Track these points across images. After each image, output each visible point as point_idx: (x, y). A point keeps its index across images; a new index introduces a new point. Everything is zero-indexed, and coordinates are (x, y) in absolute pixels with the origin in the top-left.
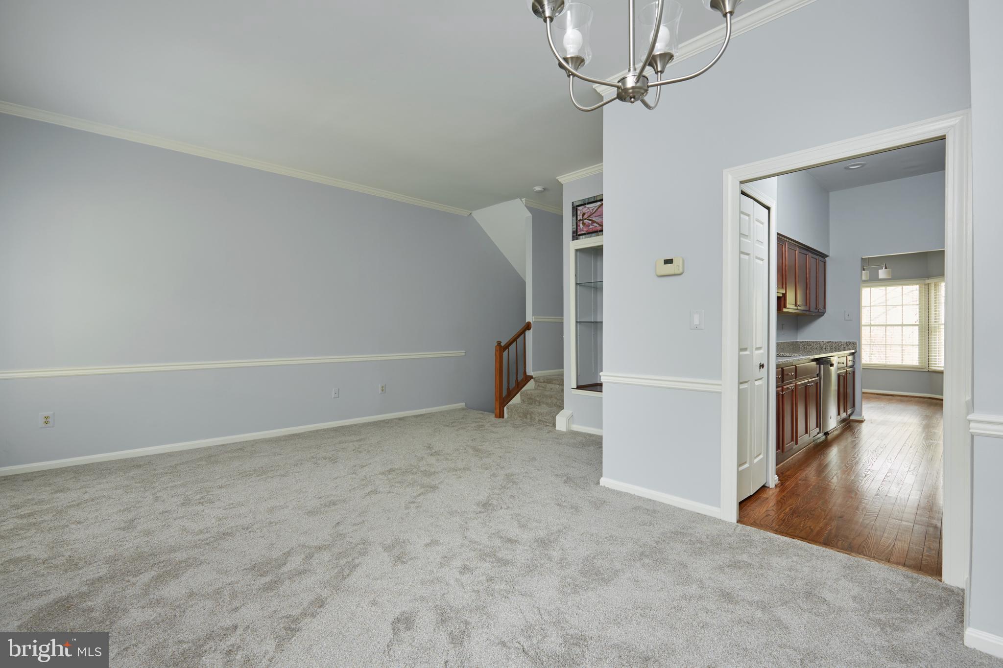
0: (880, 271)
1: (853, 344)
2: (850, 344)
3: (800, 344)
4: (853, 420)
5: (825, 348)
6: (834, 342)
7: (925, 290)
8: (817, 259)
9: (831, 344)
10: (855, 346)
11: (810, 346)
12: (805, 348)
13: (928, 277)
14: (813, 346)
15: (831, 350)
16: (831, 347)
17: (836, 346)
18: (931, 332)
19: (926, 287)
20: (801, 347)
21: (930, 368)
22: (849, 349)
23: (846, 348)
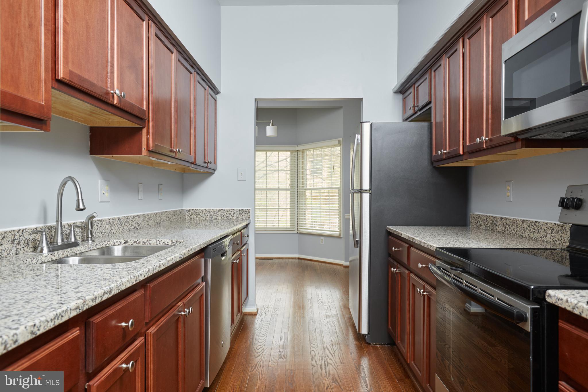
0: (268, 128)
1: (246, 213)
2: (243, 213)
3: (186, 213)
4: (246, 312)
5: (216, 219)
6: (226, 211)
7: (295, 157)
8: (205, 89)
9: (222, 213)
10: (249, 214)
11: (198, 216)
12: (193, 219)
13: (297, 144)
14: (202, 216)
15: (223, 221)
16: (223, 217)
17: (228, 216)
18: (300, 196)
19: (296, 153)
20: (187, 217)
21: (298, 230)
22: (242, 219)
23: (239, 218)
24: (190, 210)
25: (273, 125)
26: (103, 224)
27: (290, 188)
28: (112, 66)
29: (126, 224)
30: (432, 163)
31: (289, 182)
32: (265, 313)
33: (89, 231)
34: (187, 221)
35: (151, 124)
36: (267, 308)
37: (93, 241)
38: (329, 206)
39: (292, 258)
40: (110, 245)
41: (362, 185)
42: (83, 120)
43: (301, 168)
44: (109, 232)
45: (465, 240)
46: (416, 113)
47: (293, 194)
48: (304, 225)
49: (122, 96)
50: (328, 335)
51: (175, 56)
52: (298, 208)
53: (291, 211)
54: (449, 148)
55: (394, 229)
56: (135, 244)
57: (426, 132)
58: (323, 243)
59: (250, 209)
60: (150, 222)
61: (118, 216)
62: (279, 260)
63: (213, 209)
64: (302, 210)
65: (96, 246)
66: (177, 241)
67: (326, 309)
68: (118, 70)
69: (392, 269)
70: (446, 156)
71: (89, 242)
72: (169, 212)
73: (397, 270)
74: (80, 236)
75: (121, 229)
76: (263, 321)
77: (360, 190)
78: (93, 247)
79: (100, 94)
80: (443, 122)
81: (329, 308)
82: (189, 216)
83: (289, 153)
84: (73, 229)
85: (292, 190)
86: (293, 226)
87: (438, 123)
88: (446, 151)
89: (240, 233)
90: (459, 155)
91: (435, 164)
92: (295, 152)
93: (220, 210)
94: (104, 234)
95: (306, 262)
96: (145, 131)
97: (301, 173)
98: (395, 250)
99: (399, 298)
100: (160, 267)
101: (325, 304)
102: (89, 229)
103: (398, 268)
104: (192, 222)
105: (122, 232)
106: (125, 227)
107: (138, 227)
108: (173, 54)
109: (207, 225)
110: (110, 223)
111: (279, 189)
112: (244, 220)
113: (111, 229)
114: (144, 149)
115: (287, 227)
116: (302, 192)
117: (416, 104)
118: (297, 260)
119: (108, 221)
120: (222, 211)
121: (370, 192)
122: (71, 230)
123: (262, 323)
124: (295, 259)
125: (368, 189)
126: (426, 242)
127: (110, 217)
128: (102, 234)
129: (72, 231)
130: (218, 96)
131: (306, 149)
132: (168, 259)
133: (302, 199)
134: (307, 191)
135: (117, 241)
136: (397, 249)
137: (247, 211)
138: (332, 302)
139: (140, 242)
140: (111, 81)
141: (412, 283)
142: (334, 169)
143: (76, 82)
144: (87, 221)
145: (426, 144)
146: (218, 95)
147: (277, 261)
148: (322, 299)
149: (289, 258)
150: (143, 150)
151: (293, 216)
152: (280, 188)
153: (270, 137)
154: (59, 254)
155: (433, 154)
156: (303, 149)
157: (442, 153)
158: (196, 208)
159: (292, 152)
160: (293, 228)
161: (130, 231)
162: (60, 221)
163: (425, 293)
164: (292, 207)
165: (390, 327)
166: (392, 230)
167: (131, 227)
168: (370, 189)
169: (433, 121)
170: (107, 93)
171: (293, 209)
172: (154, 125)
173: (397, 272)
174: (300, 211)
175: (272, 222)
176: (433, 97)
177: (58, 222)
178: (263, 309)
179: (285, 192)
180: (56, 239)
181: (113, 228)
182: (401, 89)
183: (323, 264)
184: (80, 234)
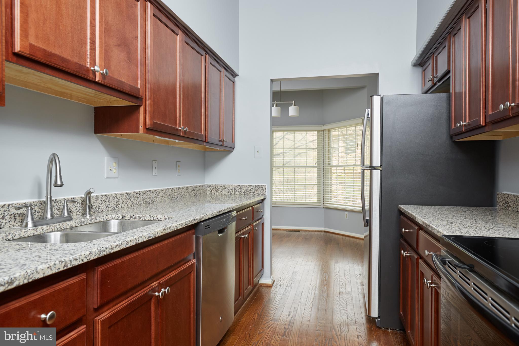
0: (290, 108)
1: (262, 189)
2: (259, 189)
3: (208, 188)
4: (262, 284)
5: (234, 194)
6: (243, 186)
7: (321, 136)
8: (220, 72)
9: (240, 189)
10: (264, 190)
11: (218, 191)
12: (213, 194)
13: (324, 124)
14: (221, 192)
15: (240, 196)
16: (240, 193)
17: (245, 191)
18: (326, 173)
19: (322, 133)
20: (208, 192)
21: (324, 205)
22: (259, 195)
23: (255, 194)
24: (211, 185)
25: (295, 105)
26: (108, 199)
27: (316, 165)
28: (93, 43)
29: (136, 199)
30: (451, 137)
31: (316, 160)
32: (280, 285)
33: (87, 206)
34: (208, 196)
35: (148, 102)
36: (283, 280)
37: (91, 215)
38: (353, 182)
39: (318, 231)
40: (108, 219)
41: (372, 161)
42: (85, 100)
43: (327, 146)
44: (115, 206)
45: (484, 225)
46: (435, 84)
47: (319, 171)
48: (330, 200)
49: (104, 73)
50: (338, 314)
51: (180, 38)
52: (325, 184)
53: (317, 187)
54: (469, 119)
55: (405, 209)
56: (131, 219)
57: (444, 104)
58: (348, 218)
59: (265, 185)
60: (165, 197)
61: (127, 192)
62: (305, 232)
63: (231, 185)
64: (328, 186)
65: (91, 220)
66: (169, 217)
67: (341, 285)
68: (100, 47)
69: (402, 251)
70: (466, 128)
71: (87, 216)
72: (187, 187)
73: (407, 253)
74: (80, 210)
75: (130, 203)
76: (276, 294)
77: (370, 166)
78: (88, 221)
79: (75, 70)
80: (462, 92)
81: (344, 284)
82: (210, 191)
83: (316, 132)
84: (67, 204)
85: (319, 167)
86: (319, 200)
87: (457, 93)
88: (465, 123)
89: (251, 208)
90: (480, 126)
91: (455, 138)
92: (321, 131)
93: (238, 186)
94: (109, 208)
95: (331, 235)
96: (142, 109)
97: (327, 151)
98: (405, 232)
99: (410, 284)
100: (112, 249)
101: (341, 280)
102: (86, 204)
103: (408, 251)
104: (213, 196)
105: (131, 206)
106: (135, 202)
107: (151, 202)
108: (178, 36)
109: (226, 200)
110: (117, 198)
111: (306, 167)
112: (260, 196)
113: (118, 203)
114: (141, 126)
115: (314, 202)
116: (328, 169)
117: (434, 75)
118: (323, 233)
119: (115, 196)
120: (239, 187)
121: (381, 169)
122: (64, 206)
123: (275, 295)
124: (321, 231)
125: (379, 165)
126: (433, 227)
127: (116, 193)
128: (107, 208)
129: (66, 206)
130: (236, 79)
131: (332, 129)
132: (128, 239)
133: (328, 176)
134: (333, 168)
135: (115, 216)
136: (407, 231)
137: (263, 187)
138: (348, 278)
139: (136, 217)
140: (90, 57)
141: (421, 270)
142: (357, 147)
143: (39, 57)
144: (85, 196)
145: (445, 116)
146: (237, 77)
147: (304, 233)
148: (338, 274)
149: (315, 231)
150: (140, 128)
151: (319, 191)
152: (308, 165)
153: (292, 117)
154: (43, 229)
155: (452, 127)
156: (329, 128)
157: (460, 125)
158: (216, 184)
159: (319, 131)
160: (320, 203)
161: (141, 205)
162: (49, 197)
163: (433, 285)
164: (318, 183)
165: (402, 313)
166: (403, 209)
167: (142, 202)
168: (381, 166)
169: (452, 91)
170: (88, 70)
171: (319, 184)
172: (152, 103)
173: (407, 255)
174: (326, 187)
175: (302, 197)
176: (452, 64)
177: (48, 197)
178: (279, 281)
179: (312, 169)
180: (45, 214)
181: (120, 203)
182: (420, 61)
183: (347, 238)
184: (80, 208)
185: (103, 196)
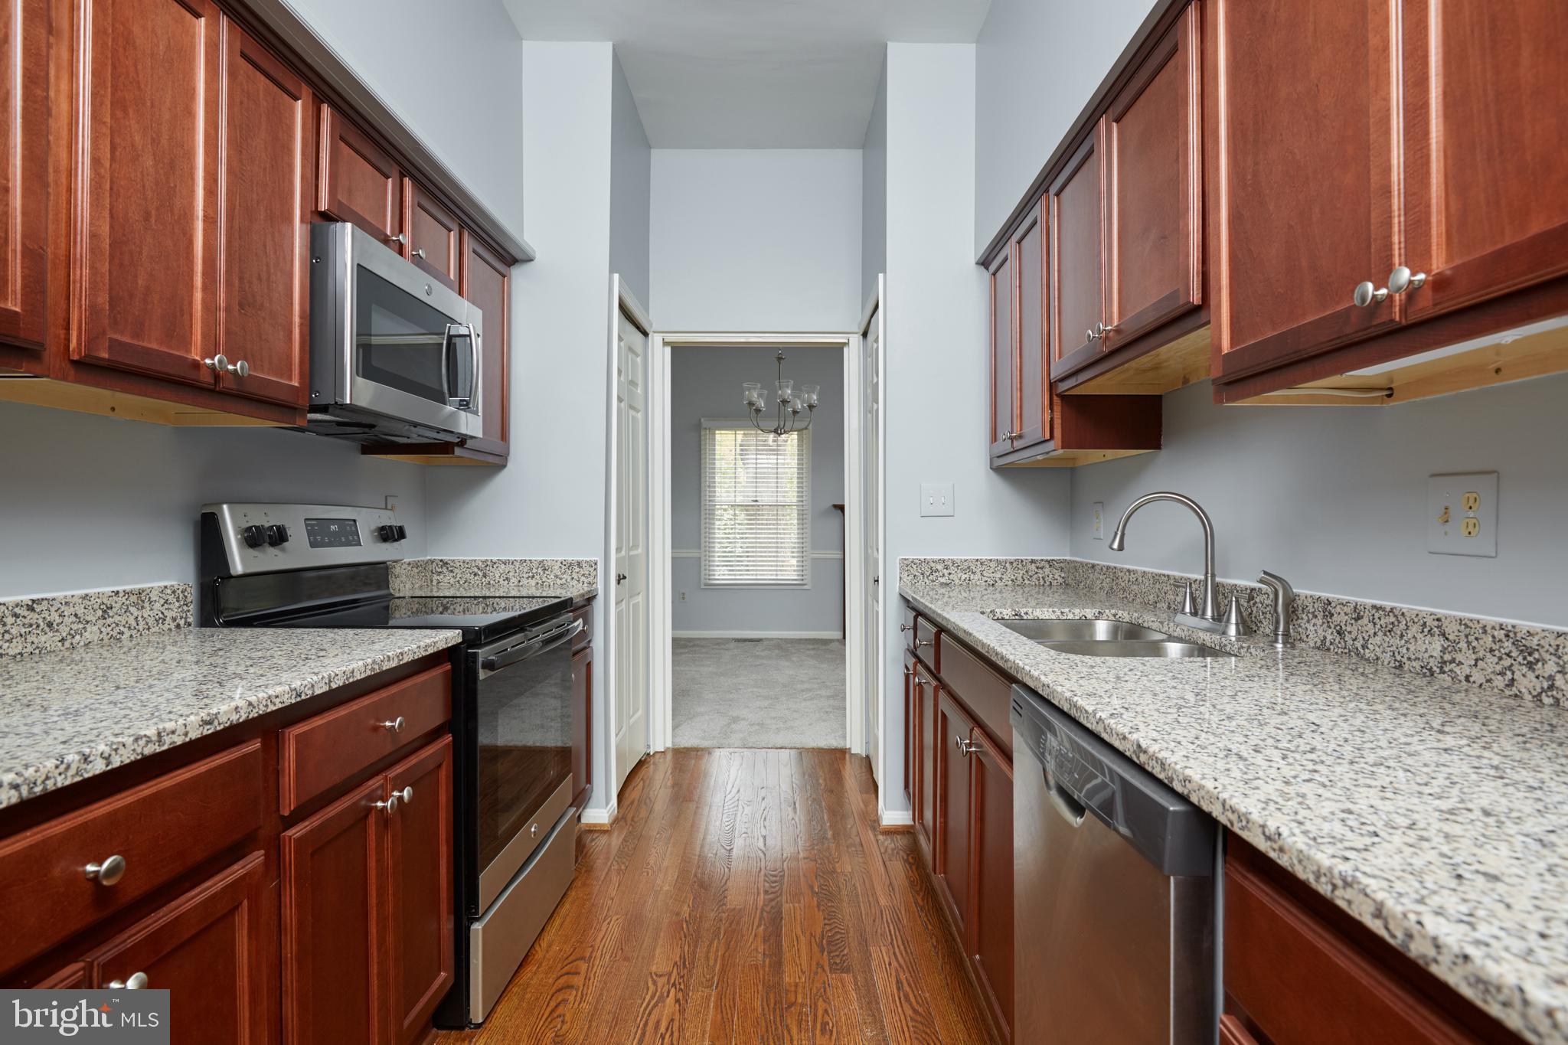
185: (1381, 612)
